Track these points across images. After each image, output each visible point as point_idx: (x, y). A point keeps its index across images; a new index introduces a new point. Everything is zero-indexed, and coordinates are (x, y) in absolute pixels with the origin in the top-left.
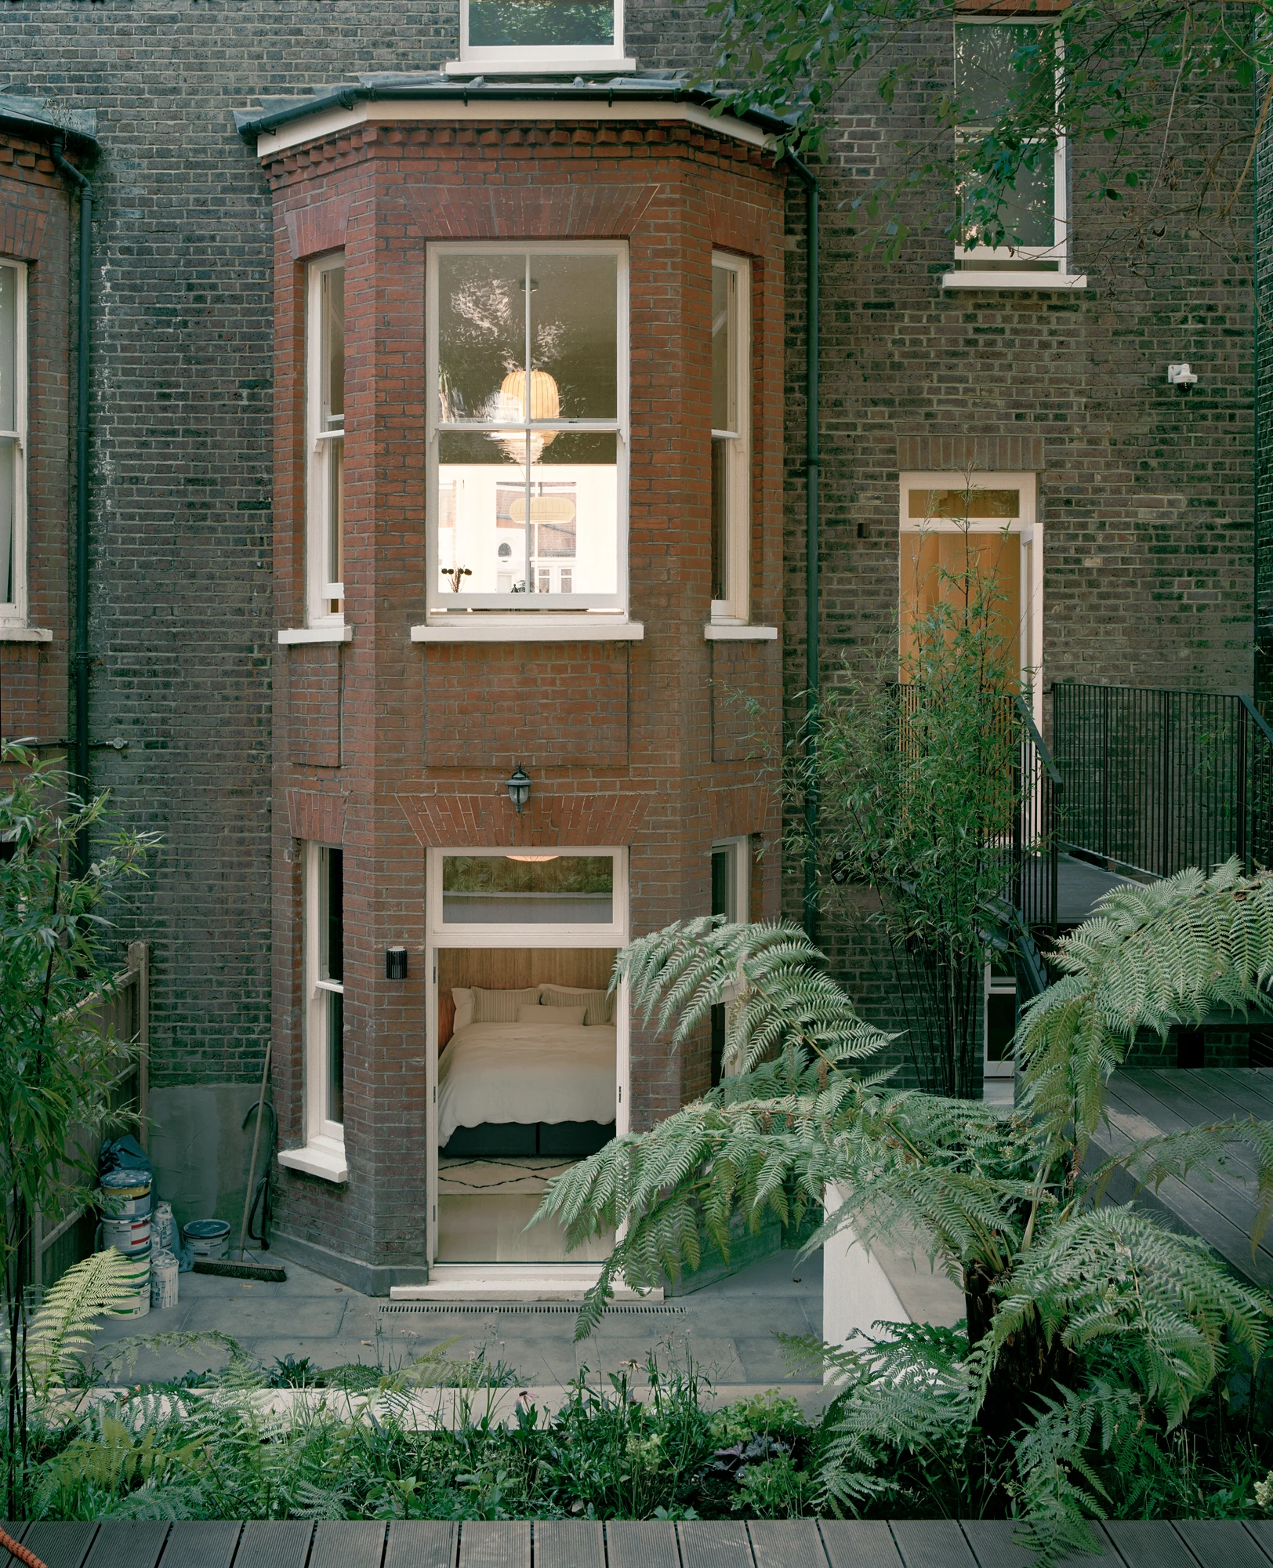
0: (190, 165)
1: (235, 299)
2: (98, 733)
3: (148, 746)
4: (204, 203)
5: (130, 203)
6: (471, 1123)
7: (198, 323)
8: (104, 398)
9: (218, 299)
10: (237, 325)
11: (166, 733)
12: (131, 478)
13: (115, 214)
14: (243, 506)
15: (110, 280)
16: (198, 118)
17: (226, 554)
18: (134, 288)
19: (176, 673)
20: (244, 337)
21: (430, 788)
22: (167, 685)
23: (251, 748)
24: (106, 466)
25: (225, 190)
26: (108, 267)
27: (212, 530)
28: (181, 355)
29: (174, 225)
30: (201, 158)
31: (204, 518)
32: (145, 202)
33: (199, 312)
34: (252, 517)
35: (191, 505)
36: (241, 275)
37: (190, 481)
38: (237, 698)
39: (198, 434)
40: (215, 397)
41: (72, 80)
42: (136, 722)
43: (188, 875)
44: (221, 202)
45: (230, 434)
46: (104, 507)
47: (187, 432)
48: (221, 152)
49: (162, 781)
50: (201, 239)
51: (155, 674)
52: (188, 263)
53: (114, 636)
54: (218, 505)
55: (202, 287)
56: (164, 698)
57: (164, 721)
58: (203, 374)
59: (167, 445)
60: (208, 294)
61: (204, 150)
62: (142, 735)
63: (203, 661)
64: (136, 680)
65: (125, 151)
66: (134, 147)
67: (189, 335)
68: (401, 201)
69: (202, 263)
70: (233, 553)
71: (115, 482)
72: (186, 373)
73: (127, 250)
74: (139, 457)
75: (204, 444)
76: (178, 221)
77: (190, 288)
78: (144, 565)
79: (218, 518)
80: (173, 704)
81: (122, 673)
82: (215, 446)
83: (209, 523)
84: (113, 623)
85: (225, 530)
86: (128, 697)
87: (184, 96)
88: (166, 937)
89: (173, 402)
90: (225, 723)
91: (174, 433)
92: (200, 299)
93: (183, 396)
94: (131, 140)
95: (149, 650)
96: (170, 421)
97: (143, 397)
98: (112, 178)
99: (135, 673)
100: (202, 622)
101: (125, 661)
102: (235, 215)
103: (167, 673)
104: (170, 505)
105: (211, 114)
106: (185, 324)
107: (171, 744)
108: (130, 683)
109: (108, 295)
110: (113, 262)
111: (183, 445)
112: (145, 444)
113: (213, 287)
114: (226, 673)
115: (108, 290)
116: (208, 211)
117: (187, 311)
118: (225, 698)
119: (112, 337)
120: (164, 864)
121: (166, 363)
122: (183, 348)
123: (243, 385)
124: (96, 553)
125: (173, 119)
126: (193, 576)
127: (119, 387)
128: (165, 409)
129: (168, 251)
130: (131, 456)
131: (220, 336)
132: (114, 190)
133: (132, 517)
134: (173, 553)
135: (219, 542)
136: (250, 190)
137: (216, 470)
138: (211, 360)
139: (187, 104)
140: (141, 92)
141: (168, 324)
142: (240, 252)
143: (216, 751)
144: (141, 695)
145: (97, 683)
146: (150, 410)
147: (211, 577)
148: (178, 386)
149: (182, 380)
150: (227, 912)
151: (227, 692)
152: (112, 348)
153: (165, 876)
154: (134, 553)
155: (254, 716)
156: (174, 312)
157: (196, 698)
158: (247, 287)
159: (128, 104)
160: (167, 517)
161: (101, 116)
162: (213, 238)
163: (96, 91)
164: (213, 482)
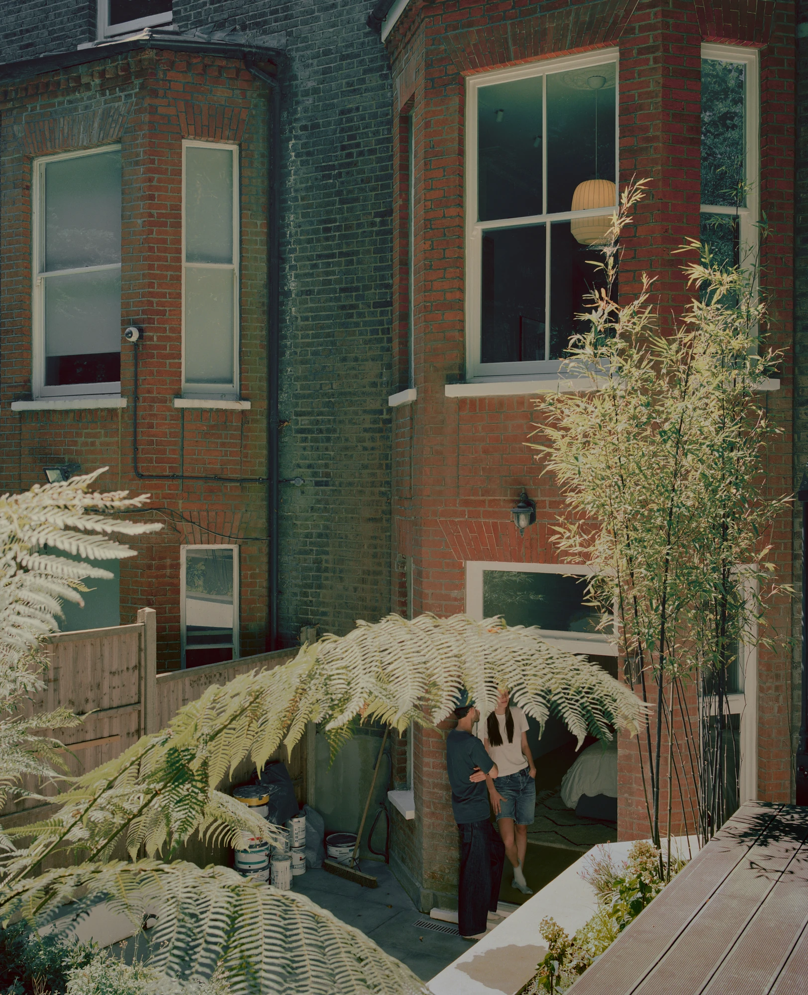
0: (343, 58)
1: (372, 152)
2: (288, 473)
3: (318, 484)
4: (352, 85)
5: (306, 93)
6: (591, 793)
7: (348, 173)
8: (291, 236)
9: (361, 154)
10: (372, 170)
11: (327, 475)
12: (307, 291)
13: (298, 103)
14: (376, 305)
15: (294, 151)
16: (348, 23)
17: (366, 342)
18: (309, 154)
19: (335, 431)
20: (378, 179)
21: (462, 514)
22: (328, 439)
23: (381, 486)
24: (292, 285)
25: (365, 72)
26: (293, 141)
27: (357, 325)
28: (337, 199)
29: (333, 104)
30: (350, 51)
31: (351, 316)
32: (315, 91)
33: (348, 165)
34: (382, 314)
35: (343, 307)
36: (376, 133)
37: (343, 290)
38: (373, 449)
39: (347, 254)
40: (359, 226)
41: (272, 13)
42: (310, 466)
43: (341, 579)
44: (363, 81)
45: (368, 251)
46: (291, 313)
47: (341, 254)
48: (363, 44)
49: (326, 510)
50: (350, 111)
51: (321, 431)
52: (342, 130)
53: (297, 405)
54: (360, 306)
55: (351, 146)
56: (327, 449)
57: (326, 466)
58: (350, 210)
59: (328, 265)
60: (354, 151)
61: (352, 45)
62: (313, 476)
63: (350, 421)
64: (309, 436)
65: (303, 56)
66: (309, 52)
67: (342, 183)
68: (443, 47)
69: (350, 129)
70: (370, 341)
71: (297, 295)
72: (341, 211)
73: (304, 128)
74: (311, 275)
75: (351, 262)
76: (335, 101)
77: (343, 148)
78: (315, 353)
79: (361, 315)
80: (332, 453)
81: (301, 431)
82: (360, 262)
83: (355, 319)
84: (296, 396)
85: (366, 324)
86: (304, 449)
87: (339, 8)
88: (327, 625)
89: (332, 234)
90: (365, 467)
91: (332, 256)
92: (350, 155)
93: (338, 228)
94: (307, 48)
95: (318, 415)
96: (329, 247)
97: (315, 231)
98: (295, 77)
99: (310, 431)
100: (350, 393)
101: (304, 422)
102: (372, 90)
103: (329, 431)
104: (331, 309)
105: (357, 18)
106: (340, 175)
107: (331, 483)
108: (306, 438)
109: (293, 162)
110: (296, 137)
111: (339, 264)
112: (314, 266)
113: (358, 145)
114: (365, 430)
115: (293, 158)
116: (355, 90)
117: (342, 166)
118: (365, 449)
119: (296, 191)
120: (326, 570)
121: (329, 205)
122: (339, 193)
123: (377, 215)
124: (286, 346)
125: (333, 26)
126: (344, 360)
127: (300, 227)
128: (327, 239)
129: (329, 123)
130: (306, 275)
131: (362, 181)
132: (296, 85)
133: (307, 319)
134: (333, 343)
135: (361, 334)
136: (381, 68)
137: (359, 279)
138: (356, 200)
139: (341, 15)
140: (313, 12)
141: (329, 177)
142: (374, 116)
143: (359, 488)
144: (312, 447)
145: (286, 439)
146: (318, 240)
147: (356, 359)
148: (335, 221)
149: (338, 216)
150: (366, 608)
151: (365, 444)
152: (295, 199)
153: (327, 579)
154: (309, 345)
155: (384, 462)
156: (333, 168)
157: (347, 448)
158: (379, 142)
159: (305, 23)
160: (328, 317)
161: (289, 34)
162: (357, 109)
163: (286, 18)
164: (357, 289)
